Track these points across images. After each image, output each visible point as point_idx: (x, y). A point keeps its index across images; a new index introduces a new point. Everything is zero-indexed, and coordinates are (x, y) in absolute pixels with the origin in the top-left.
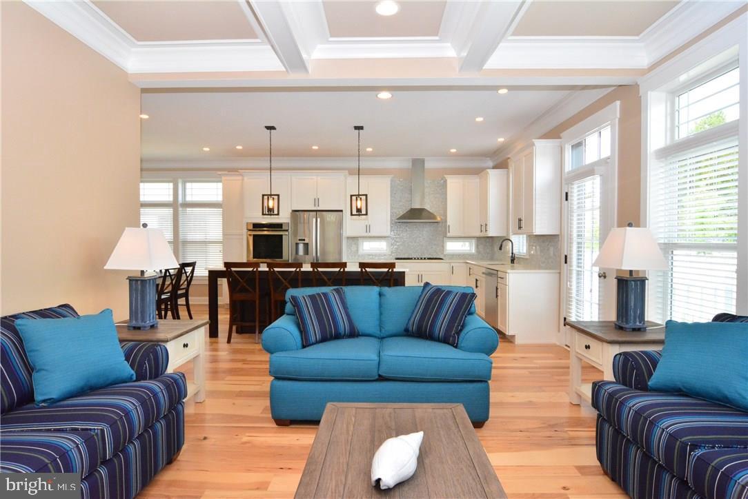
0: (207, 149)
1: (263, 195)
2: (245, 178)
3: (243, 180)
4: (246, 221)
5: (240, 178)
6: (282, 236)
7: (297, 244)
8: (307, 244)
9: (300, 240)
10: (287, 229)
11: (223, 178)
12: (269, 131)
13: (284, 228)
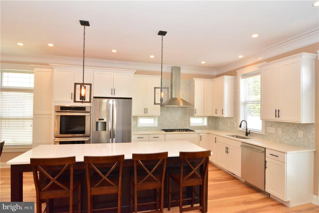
0: (20, 44)
1: (76, 84)
2: (55, 71)
3: (52, 72)
4: (54, 104)
5: (51, 70)
6: (85, 116)
7: (97, 123)
8: (106, 122)
9: (99, 119)
10: (89, 111)
11: (35, 69)
12: (83, 26)
13: (86, 110)
